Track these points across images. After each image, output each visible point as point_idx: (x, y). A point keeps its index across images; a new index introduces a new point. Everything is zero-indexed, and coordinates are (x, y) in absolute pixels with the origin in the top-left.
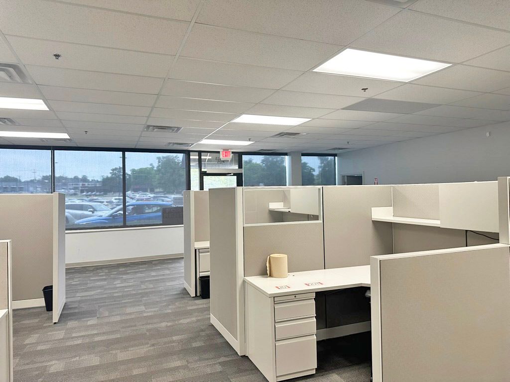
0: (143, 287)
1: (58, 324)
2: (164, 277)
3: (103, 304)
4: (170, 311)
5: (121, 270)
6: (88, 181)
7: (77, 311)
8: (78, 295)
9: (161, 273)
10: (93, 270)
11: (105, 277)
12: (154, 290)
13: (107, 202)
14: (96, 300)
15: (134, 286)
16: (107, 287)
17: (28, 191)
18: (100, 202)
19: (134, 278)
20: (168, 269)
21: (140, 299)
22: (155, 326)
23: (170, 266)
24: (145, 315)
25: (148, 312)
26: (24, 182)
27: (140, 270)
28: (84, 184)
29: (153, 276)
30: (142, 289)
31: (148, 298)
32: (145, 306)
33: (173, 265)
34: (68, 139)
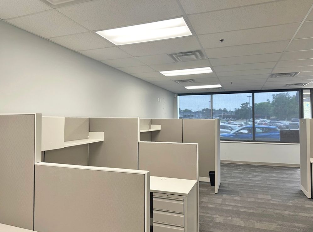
0: (268, 183)
1: (218, 195)
2: (283, 179)
3: (243, 189)
4: (291, 204)
5: (251, 169)
6: (227, 112)
7: (227, 189)
8: (227, 180)
9: (281, 176)
10: (234, 166)
11: (242, 172)
12: (276, 186)
13: (239, 125)
14: (238, 185)
15: (262, 181)
16: (244, 178)
17: (196, 117)
18: (235, 124)
19: (261, 176)
20: (286, 174)
21: (267, 191)
22: (280, 212)
23: (287, 172)
24: (272, 202)
25: (273, 201)
26: (194, 112)
27: (265, 171)
28: (225, 114)
29: (275, 177)
30: (268, 184)
31: (273, 191)
32: (271, 196)
33: (290, 172)
34: (221, 88)
